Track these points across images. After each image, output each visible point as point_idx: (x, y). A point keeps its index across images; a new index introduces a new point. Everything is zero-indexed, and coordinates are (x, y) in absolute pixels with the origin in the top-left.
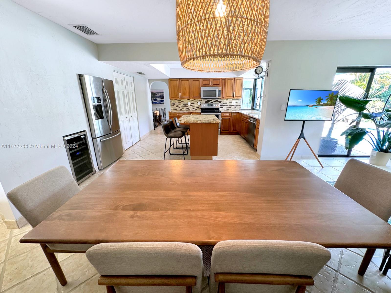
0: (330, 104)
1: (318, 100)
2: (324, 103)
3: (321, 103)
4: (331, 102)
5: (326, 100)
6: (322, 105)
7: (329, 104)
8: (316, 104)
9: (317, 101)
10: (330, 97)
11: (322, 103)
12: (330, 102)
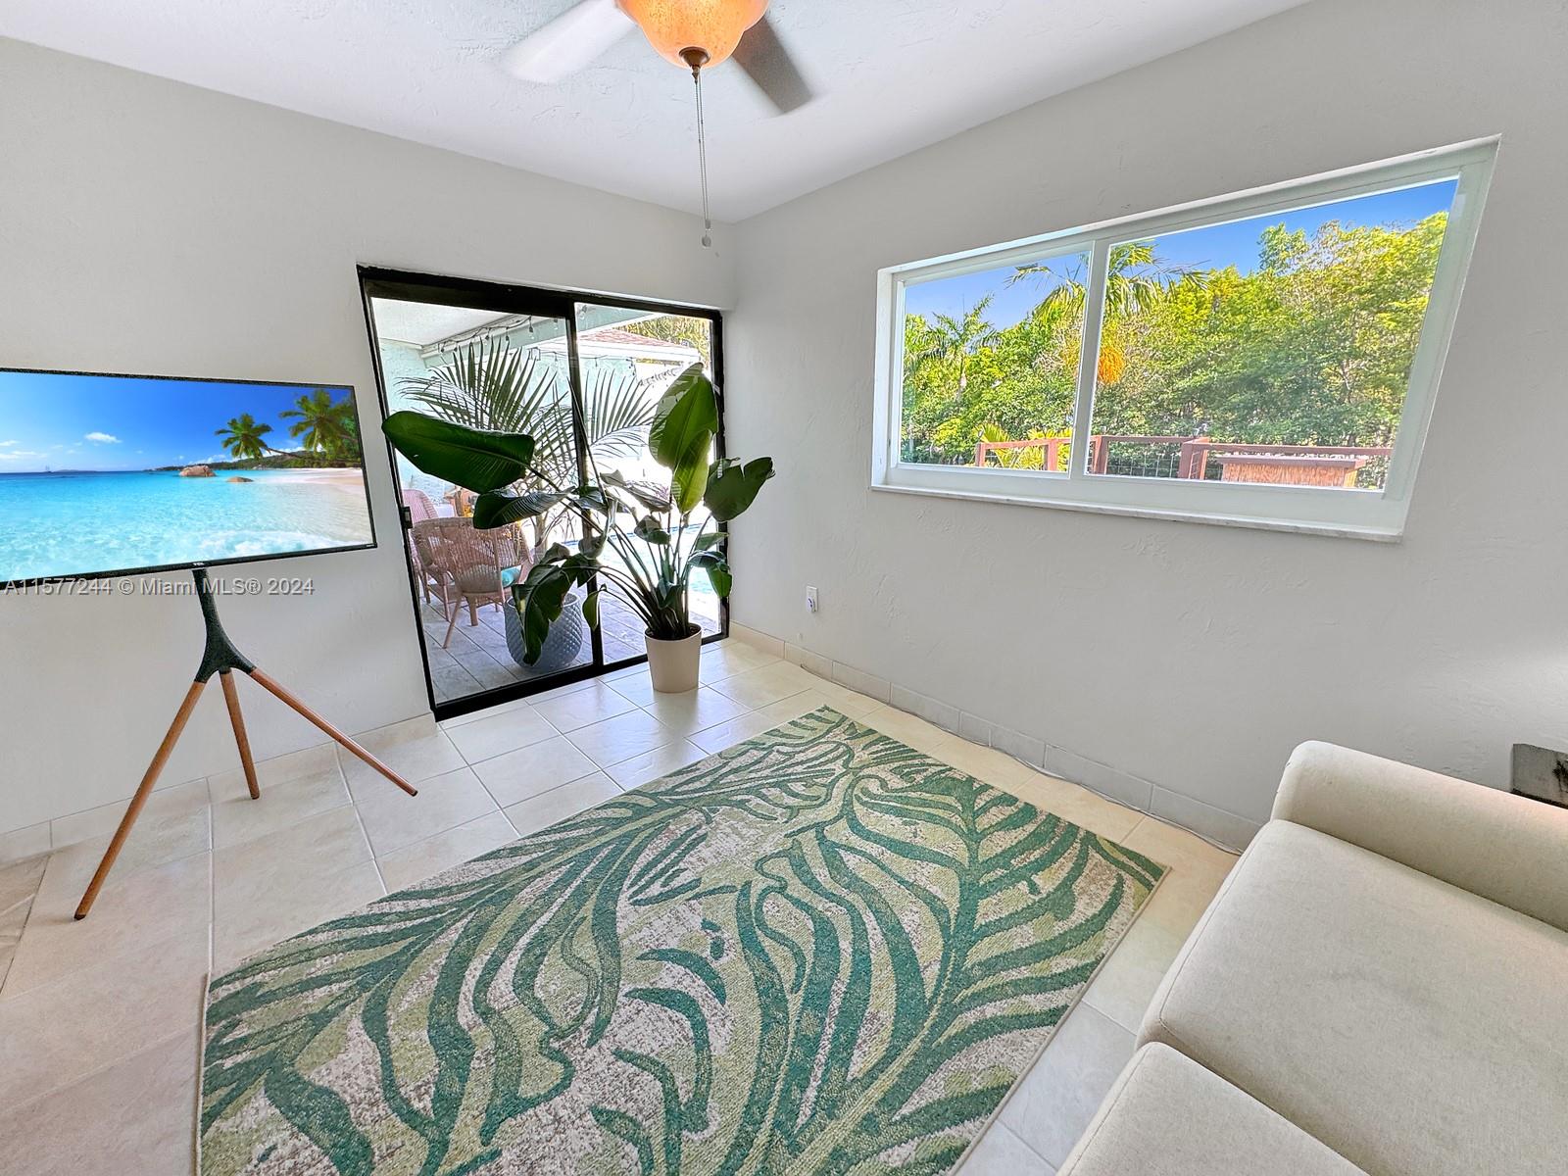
0: (329, 457)
1: (240, 433)
2: (288, 451)
3: (266, 454)
4: (331, 442)
5: (295, 434)
6: (281, 463)
7: (323, 455)
8: (236, 459)
9: (235, 439)
10: (310, 414)
11: (273, 454)
12: (322, 440)
